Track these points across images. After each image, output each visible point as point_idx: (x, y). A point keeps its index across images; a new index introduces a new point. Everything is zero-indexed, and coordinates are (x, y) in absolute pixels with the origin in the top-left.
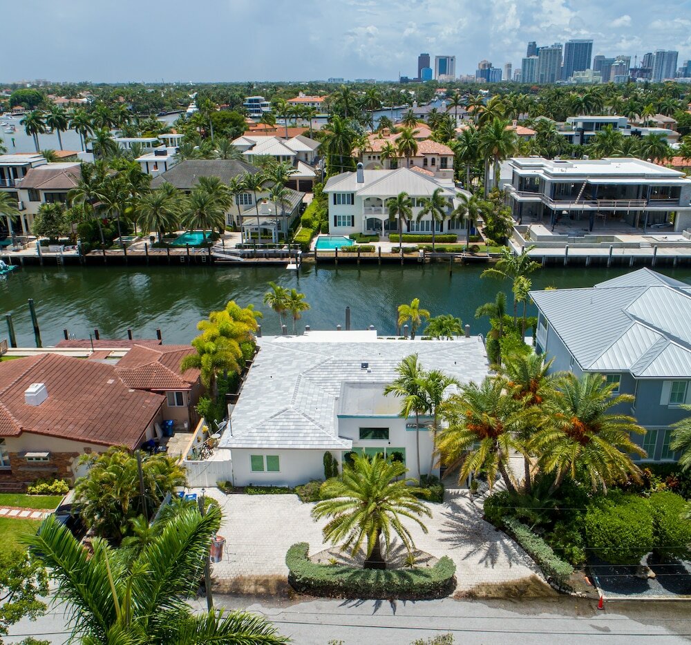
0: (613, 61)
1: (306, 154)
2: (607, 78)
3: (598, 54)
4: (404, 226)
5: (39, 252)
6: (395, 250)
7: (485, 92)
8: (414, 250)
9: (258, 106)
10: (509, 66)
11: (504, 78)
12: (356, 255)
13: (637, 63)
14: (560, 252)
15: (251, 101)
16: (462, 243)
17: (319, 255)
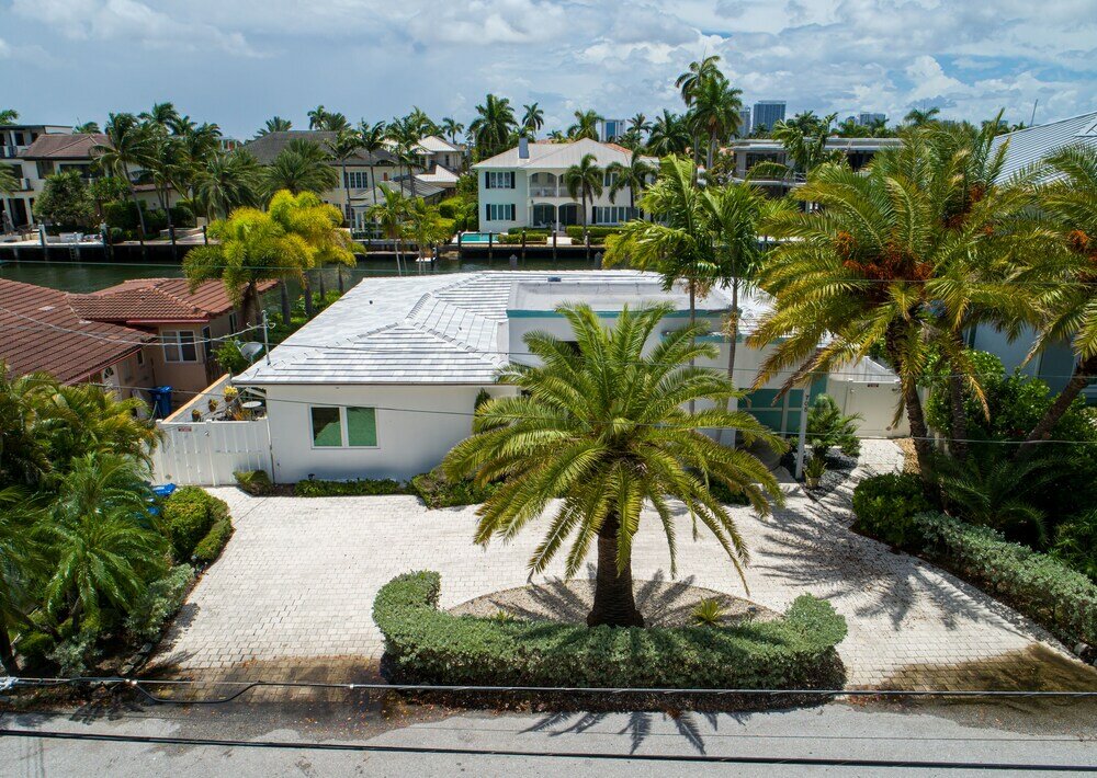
5: (43, 241)
6: (575, 243)
12: (519, 246)
17: (465, 247)
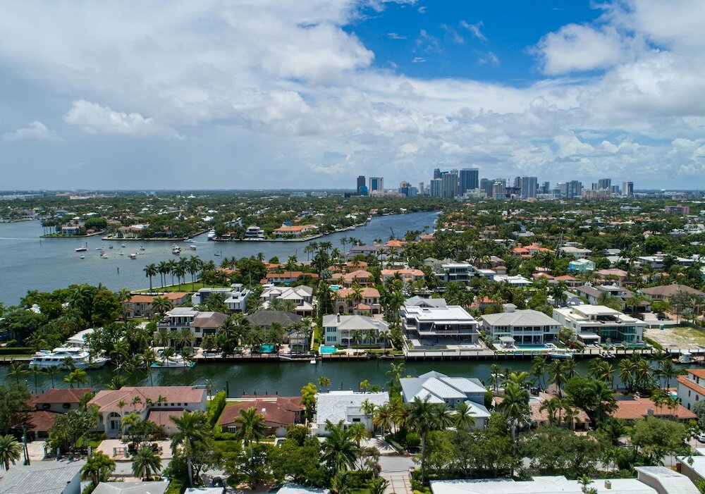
0: (494, 182)
1: (307, 297)
2: (490, 194)
3: (483, 178)
4: (358, 342)
5: (203, 356)
6: (355, 354)
7: (404, 210)
8: (363, 353)
9: (256, 233)
10: (422, 184)
11: (419, 193)
12: (339, 356)
13: (511, 183)
14: (421, 354)
15: (250, 230)
16: (383, 350)
17: (324, 356)
